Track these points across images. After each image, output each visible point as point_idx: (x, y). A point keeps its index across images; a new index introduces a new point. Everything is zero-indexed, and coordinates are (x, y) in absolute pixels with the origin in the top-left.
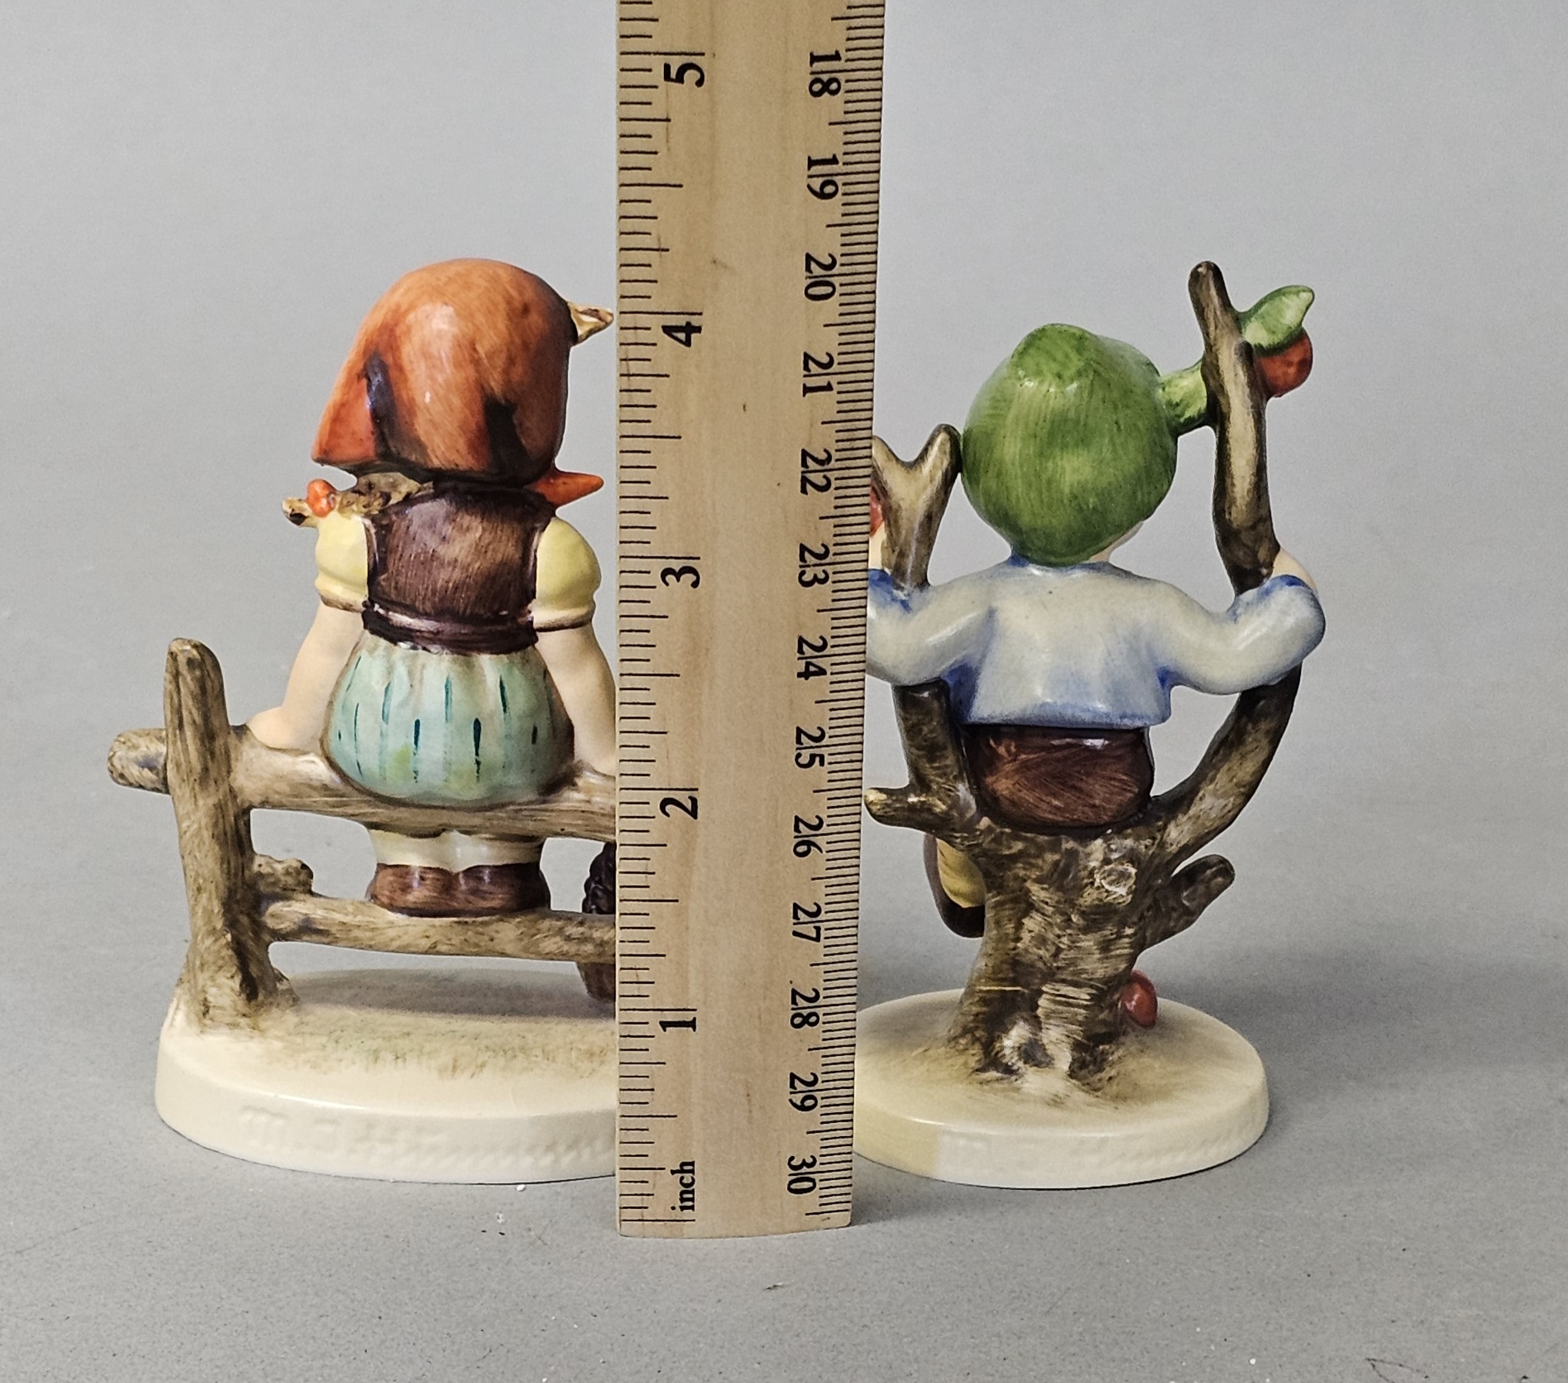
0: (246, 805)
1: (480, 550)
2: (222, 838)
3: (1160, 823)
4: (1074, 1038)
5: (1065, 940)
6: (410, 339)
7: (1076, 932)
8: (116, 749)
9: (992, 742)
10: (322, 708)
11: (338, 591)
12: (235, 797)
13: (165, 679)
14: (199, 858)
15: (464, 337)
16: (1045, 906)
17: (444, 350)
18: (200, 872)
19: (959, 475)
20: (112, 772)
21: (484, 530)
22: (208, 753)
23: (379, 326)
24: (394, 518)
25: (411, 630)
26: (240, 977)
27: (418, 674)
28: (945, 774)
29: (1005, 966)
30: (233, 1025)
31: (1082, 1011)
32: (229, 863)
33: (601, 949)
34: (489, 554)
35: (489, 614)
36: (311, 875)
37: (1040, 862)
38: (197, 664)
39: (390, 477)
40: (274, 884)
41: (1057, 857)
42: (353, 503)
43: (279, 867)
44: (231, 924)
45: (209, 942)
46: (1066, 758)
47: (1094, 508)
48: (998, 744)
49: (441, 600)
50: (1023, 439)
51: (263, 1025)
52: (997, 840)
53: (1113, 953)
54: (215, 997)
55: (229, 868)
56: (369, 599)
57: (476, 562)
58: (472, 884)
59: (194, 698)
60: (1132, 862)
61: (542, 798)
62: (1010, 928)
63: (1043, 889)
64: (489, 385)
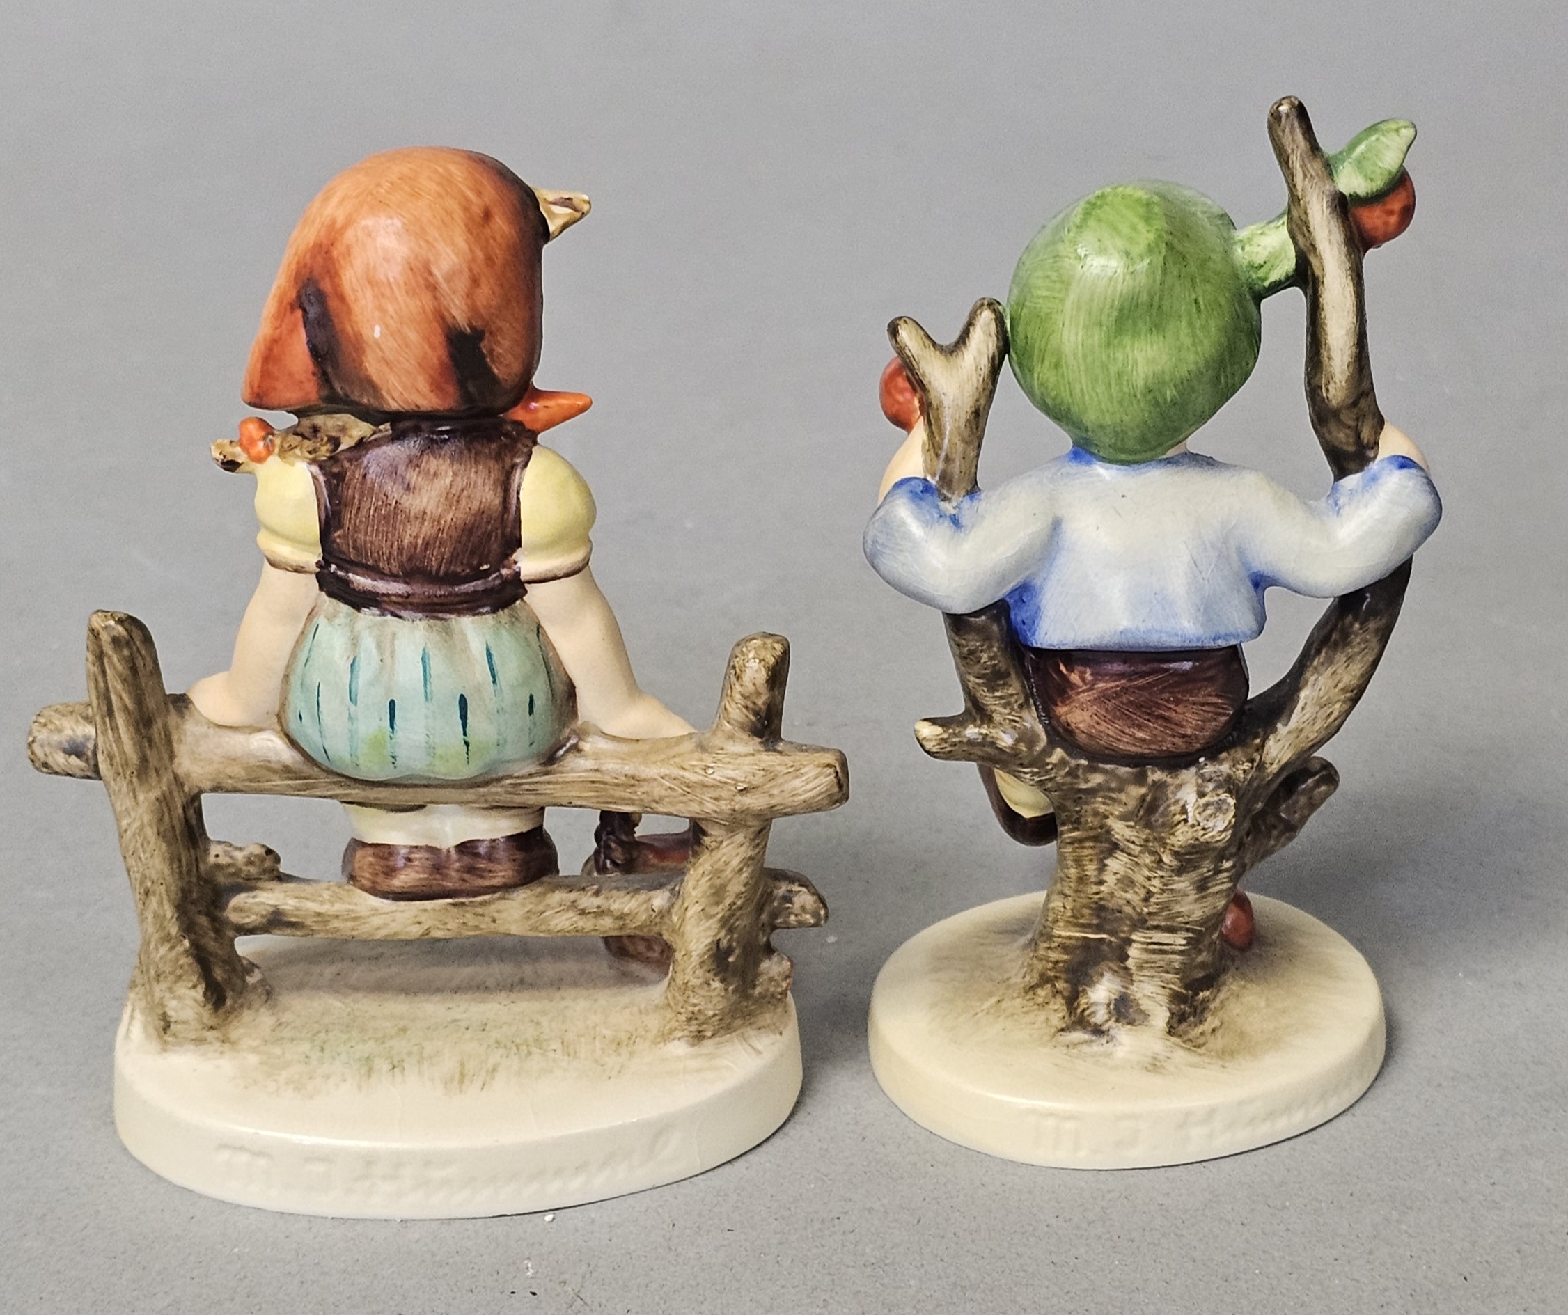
0: (196, 791)
1: (452, 499)
2: (170, 835)
3: (1258, 741)
4: (1170, 989)
5: (1156, 882)
6: (352, 265)
7: (1169, 873)
8: (36, 734)
9: (1062, 668)
10: (277, 681)
11: (285, 551)
12: (182, 785)
13: (87, 660)
14: (143, 859)
15: (416, 257)
16: (1132, 846)
17: (393, 272)
18: (147, 873)
19: (1007, 356)
20: (33, 761)
21: (455, 474)
22: (145, 740)
23: (312, 244)
24: (347, 465)
25: (377, 594)
26: (204, 985)
27: (388, 644)
28: (1008, 704)
29: (1087, 911)
30: (200, 1041)
31: (1178, 957)
32: (180, 861)
33: (621, 923)
34: (463, 503)
35: (468, 571)
36: (277, 860)
37: (1123, 797)
38: (123, 642)
39: (338, 419)
40: (234, 874)
41: (1143, 790)
42: (296, 447)
43: (239, 856)
44: (188, 928)
45: (163, 950)
46: (1150, 686)
47: (1172, 400)
48: (1071, 670)
49: (410, 559)
50: (1086, 327)
51: (234, 1034)
52: (1073, 773)
53: (1211, 890)
54: (176, 1011)
55: (180, 867)
56: (323, 558)
57: (449, 513)
58: (467, 860)
59: (124, 681)
60: (1229, 791)
61: (543, 769)
62: (1091, 869)
63: (1128, 826)
64: (451, 314)
